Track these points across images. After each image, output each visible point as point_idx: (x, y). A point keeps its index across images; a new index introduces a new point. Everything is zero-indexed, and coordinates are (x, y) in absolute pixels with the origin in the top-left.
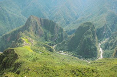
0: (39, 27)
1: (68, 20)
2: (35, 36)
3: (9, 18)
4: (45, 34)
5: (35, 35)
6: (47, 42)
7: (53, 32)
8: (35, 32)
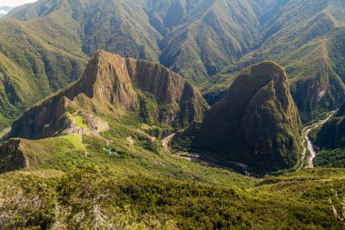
0: (121, 85)
1: (213, 64)
2: (111, 109)
3: (46, 63)
4: (142, 103)
5: (111, 106)
6: (146, 127)
7: (163, 97)
8: (112, 98)
